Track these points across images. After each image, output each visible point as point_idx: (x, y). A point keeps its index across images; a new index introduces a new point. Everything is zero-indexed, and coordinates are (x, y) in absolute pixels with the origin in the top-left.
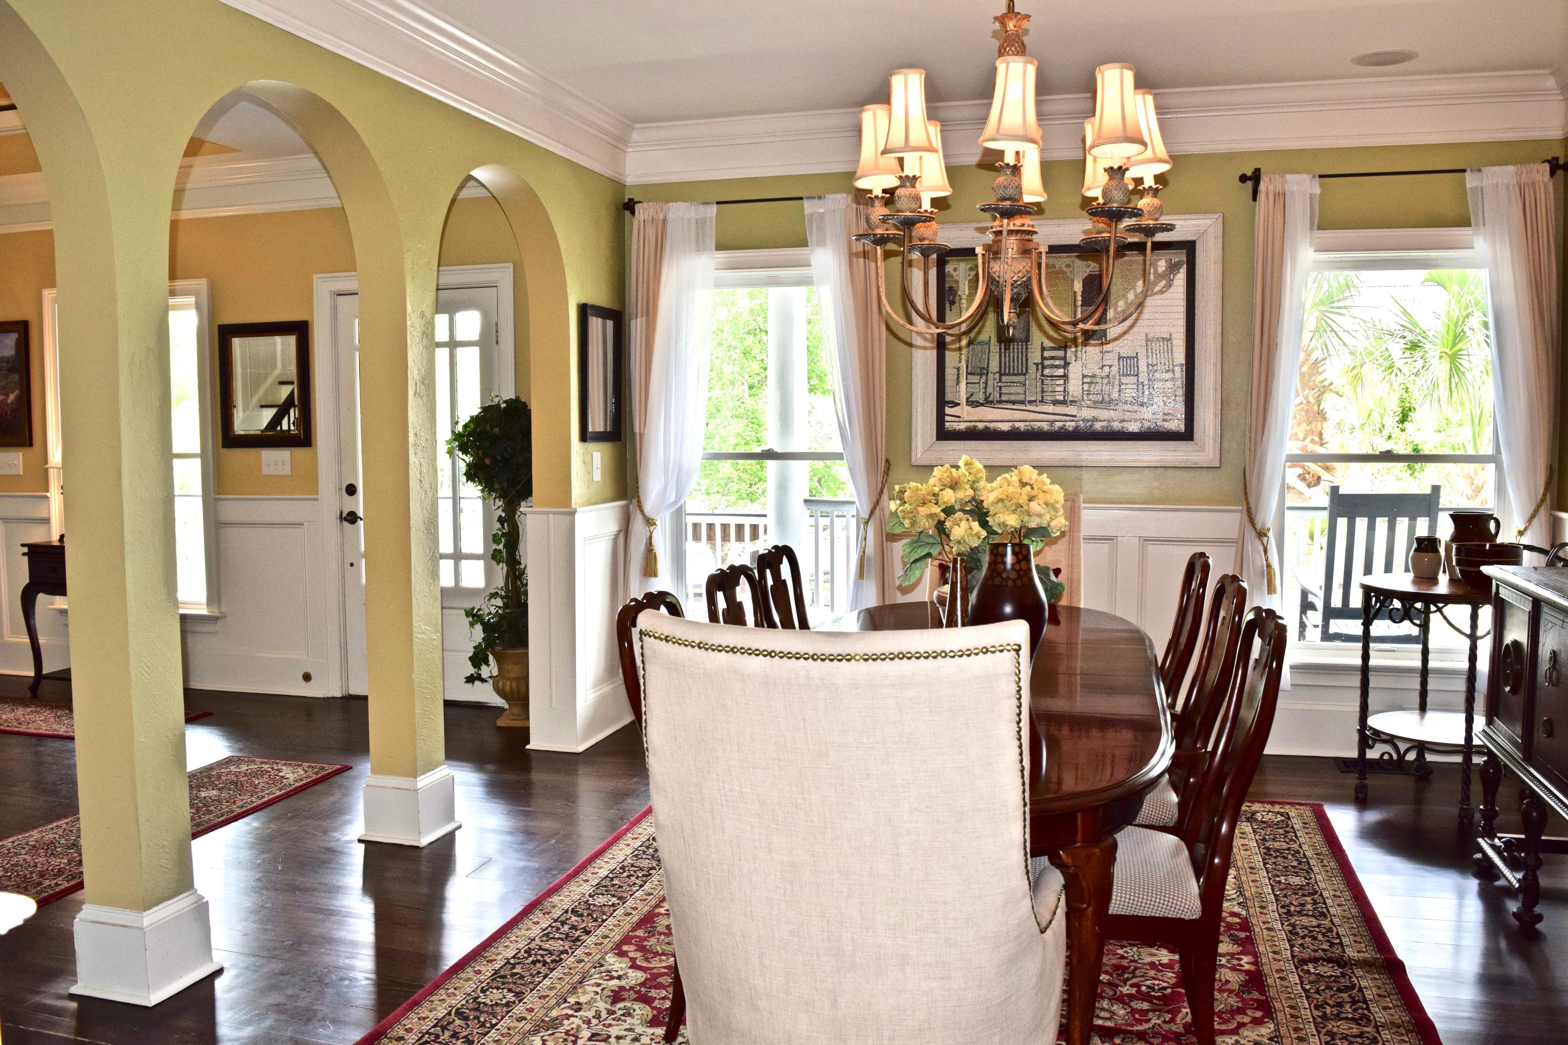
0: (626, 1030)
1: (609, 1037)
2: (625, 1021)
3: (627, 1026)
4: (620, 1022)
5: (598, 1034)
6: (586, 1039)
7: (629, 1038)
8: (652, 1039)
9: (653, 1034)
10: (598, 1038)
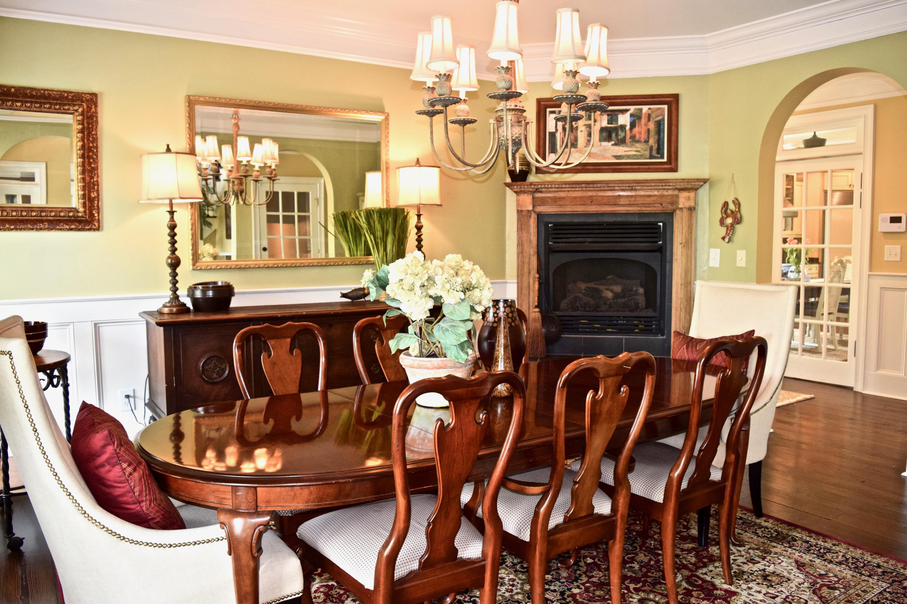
0: (753, 595)
1: (764, 594)
2: (750, 600)
3: (751, 597)
4: (754, 600)
5: (771, 597)
6: (779, 597)
7: (753, 590)
8: (740, 586)
9: (738, 588)
10: (771, 595)
